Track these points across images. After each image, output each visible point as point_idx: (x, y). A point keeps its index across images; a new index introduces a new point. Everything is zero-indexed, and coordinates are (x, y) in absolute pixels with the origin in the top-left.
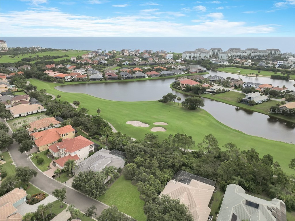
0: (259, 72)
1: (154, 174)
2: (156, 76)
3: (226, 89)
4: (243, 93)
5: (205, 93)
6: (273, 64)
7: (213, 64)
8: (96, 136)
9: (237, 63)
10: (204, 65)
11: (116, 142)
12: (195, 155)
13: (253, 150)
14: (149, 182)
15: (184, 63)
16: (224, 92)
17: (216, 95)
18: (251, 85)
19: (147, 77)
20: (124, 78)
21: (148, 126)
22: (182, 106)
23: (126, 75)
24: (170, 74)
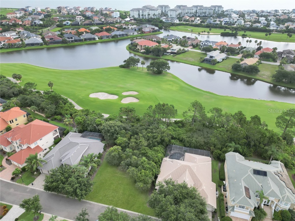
0: (210, 30)
1: (144, 154)
2: (108, 37)
3: (186, 49)
4: (202, 52)
5: (166, 55)
6: (219, 21)
7: (163, 22)
8: (56, 117)
9: (187, 21)
10: (155, 23)
11: (88, 122)
12: (180, 125)
13: (240, 113)
14: (143, 167)
15: (133, 22)
16: (184, 52)
17: (178, 56)
18: (208, 44)
19: (98, 39)
20: (70, 41)
21: (116, 97)
22: (148, 70)
23: (72, 38)
24: (123, 35)
